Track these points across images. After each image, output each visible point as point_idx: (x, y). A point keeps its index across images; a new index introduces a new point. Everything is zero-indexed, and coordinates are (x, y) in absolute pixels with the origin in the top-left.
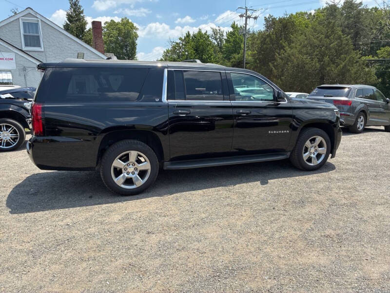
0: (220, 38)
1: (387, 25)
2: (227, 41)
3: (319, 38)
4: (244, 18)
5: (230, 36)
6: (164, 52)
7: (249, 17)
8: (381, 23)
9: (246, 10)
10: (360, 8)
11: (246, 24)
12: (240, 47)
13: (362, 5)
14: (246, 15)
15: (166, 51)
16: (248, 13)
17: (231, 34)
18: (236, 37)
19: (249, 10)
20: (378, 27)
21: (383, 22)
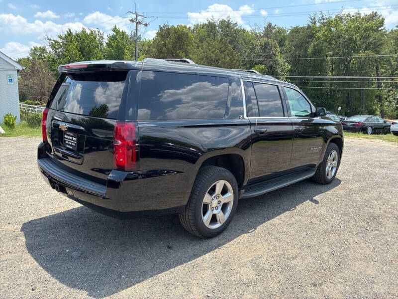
0: (99, 40)
1: (257, 45)
2: (109, 45)
3: (215, 53)
4: (135, 24)
5: (112, 40)
6: (31, 49)
7: (140, 23)
8: (252, 44)
9: (137, 15)
10: (235, 28)
11: (137, 30)
12: (123, 53)
13: (237, 25)
14: (137, 20)
15: (33, 49)
16: (139, 18)
17: (113, 38)
18: (119, 42)
19: (139, 16)
20: (250, 47)
21: (255, 43)
